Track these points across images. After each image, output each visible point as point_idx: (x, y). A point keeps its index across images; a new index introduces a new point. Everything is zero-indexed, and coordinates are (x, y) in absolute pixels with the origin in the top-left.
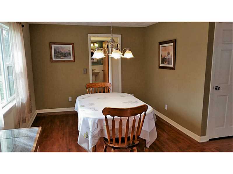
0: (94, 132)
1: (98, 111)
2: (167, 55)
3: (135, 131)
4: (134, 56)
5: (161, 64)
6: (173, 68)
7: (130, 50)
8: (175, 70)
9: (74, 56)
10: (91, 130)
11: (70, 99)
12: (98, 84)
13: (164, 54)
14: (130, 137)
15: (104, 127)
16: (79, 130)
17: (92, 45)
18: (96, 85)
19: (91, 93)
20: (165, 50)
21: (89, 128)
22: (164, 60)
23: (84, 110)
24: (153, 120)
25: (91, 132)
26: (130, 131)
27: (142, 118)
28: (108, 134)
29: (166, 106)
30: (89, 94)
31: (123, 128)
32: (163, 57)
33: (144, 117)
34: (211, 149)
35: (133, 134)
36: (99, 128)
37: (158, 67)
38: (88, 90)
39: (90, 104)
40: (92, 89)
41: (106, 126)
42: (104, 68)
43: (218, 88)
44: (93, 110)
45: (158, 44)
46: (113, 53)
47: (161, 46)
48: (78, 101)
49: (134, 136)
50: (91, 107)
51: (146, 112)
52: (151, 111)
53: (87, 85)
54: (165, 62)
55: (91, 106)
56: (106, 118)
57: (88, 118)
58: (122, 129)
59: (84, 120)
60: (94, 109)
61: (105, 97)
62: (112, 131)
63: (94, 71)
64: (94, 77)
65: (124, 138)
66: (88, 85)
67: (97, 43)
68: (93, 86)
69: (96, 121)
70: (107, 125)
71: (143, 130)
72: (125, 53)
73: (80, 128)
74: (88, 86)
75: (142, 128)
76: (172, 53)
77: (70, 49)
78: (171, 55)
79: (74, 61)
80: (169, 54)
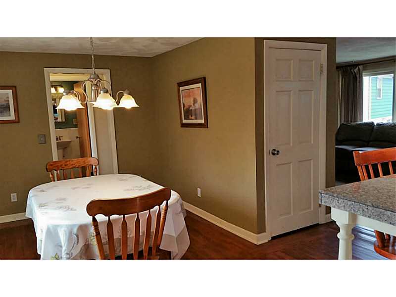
0: (72, 250)
1: (75, 210)
2: (194, 105)
3: (150, 240)
4: (138, 105)
5: (185, 119)
6: (205, 125)
7: (129, 94)
8: (208, 127)
9: (16, 110)
10: (64, 248)
11: (14, 197)
12: (73, 161)
13: (187, 101)
14: (143, 250)
15: (91, 240)
16: (39, 253)
17: (53, 90)
18: (68, 163)
19: (58, 180)
20: (189, 96)
21: (61, 247)
22: (188, 113)
23: (46, 213)
24: (182, 214)
25: (66, 252)
26: (143, 239)
27: (163, 213)
28: (100, 250)
29: (199, 190)
30: (53, 182)
31: (128, 236)
32: (186, 107)
33: (166, 211)
34: (276, 253)
35: (148, 244)
36: (81, 244)
37: (180, 125)
38: (51, 174)
39: (57, 200)
40: (58, 171)
41: (95, 237)
42: (80, 132)
43: (276, 152)
44: (65, 211)
45: (176, 85)
46: (98, 98)
47: (181, 88)
48: (32, 196)
49: (150, 249)
50: (60, 205)
51: (169, 201)
52: (176, 199)
53: (49, 164)
54: (190, 116)
55: (62, 204)
56: (94, 220)
57: (56, 227)
58: (127, 238)
59: (48, 231)
60: (68, 208)
61: (89, 184)
62: (108, 246)
63: (60, 140)
64: (61, 151)
65: (132, 254)
66: (51, 165)
67: (62, 87)
68: (61, 165)
69: (75, 230)
70: (98, 234)
71: (166, 235)
72: (122, 99)
73: (41, 249)
74: (51, 167)
75: (163, 232)
76: (200, 100)
77: (8, 98)
78: (199, 102)
79: (17, 120)
80: (195, 101)
